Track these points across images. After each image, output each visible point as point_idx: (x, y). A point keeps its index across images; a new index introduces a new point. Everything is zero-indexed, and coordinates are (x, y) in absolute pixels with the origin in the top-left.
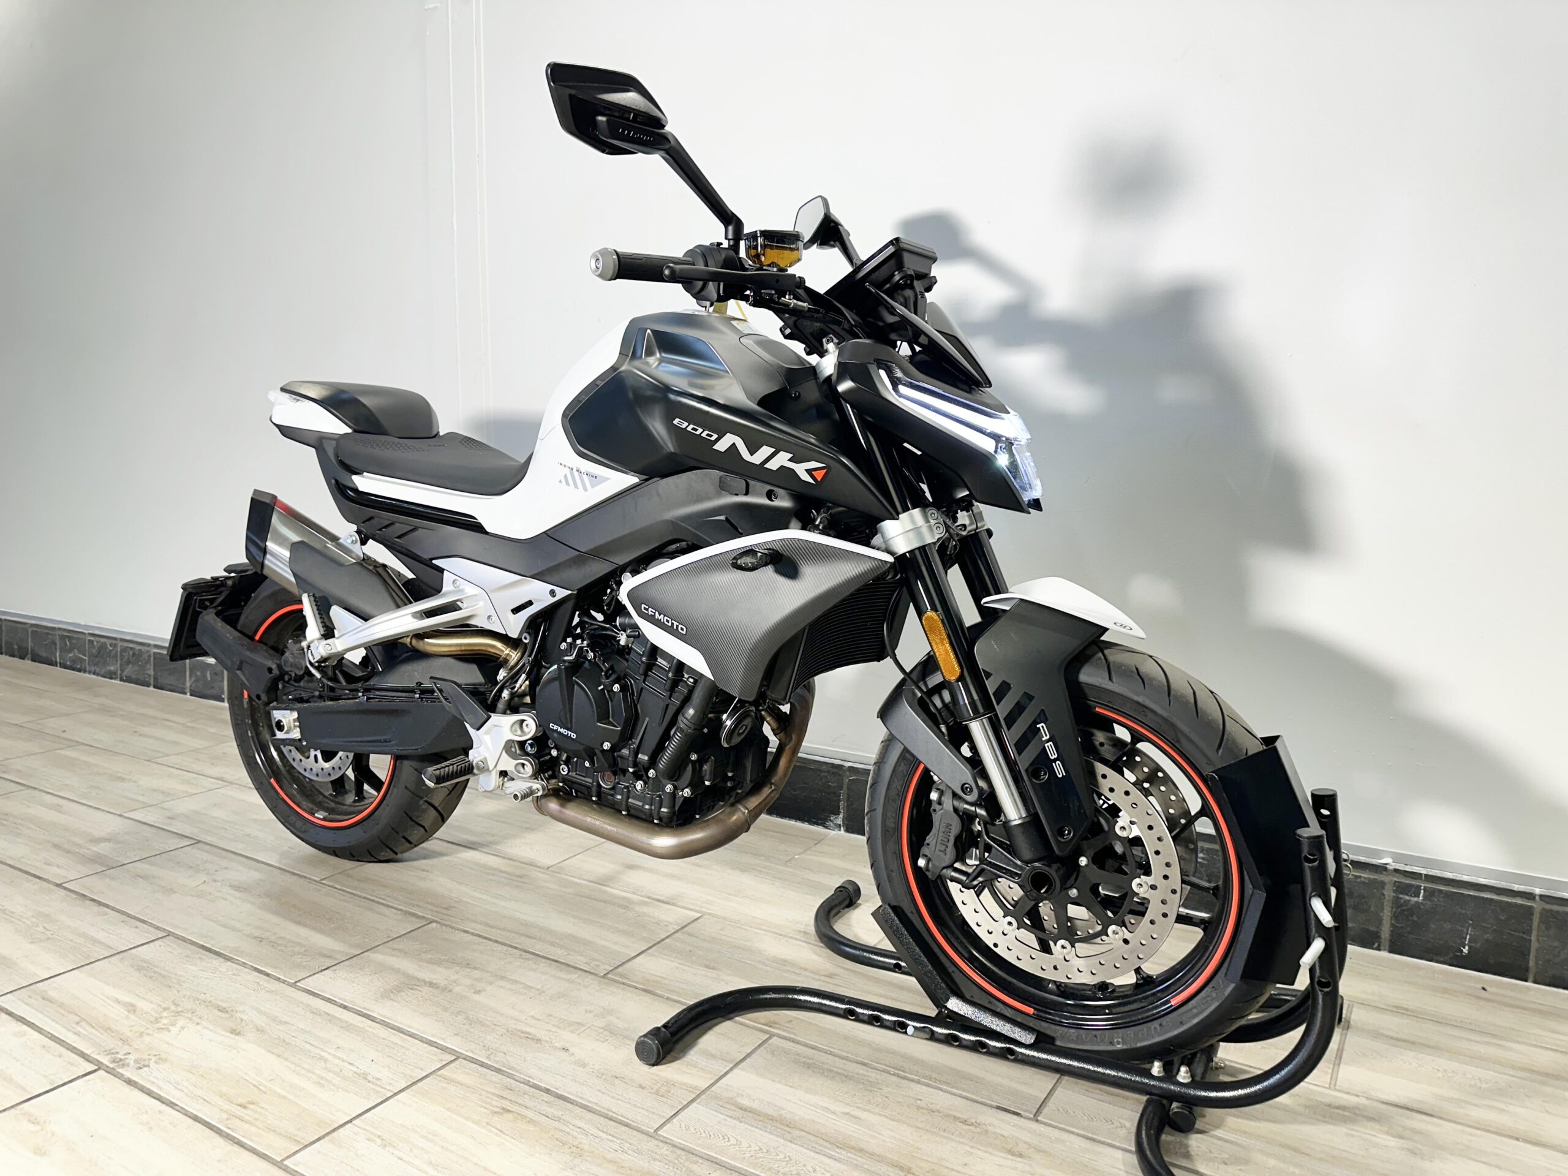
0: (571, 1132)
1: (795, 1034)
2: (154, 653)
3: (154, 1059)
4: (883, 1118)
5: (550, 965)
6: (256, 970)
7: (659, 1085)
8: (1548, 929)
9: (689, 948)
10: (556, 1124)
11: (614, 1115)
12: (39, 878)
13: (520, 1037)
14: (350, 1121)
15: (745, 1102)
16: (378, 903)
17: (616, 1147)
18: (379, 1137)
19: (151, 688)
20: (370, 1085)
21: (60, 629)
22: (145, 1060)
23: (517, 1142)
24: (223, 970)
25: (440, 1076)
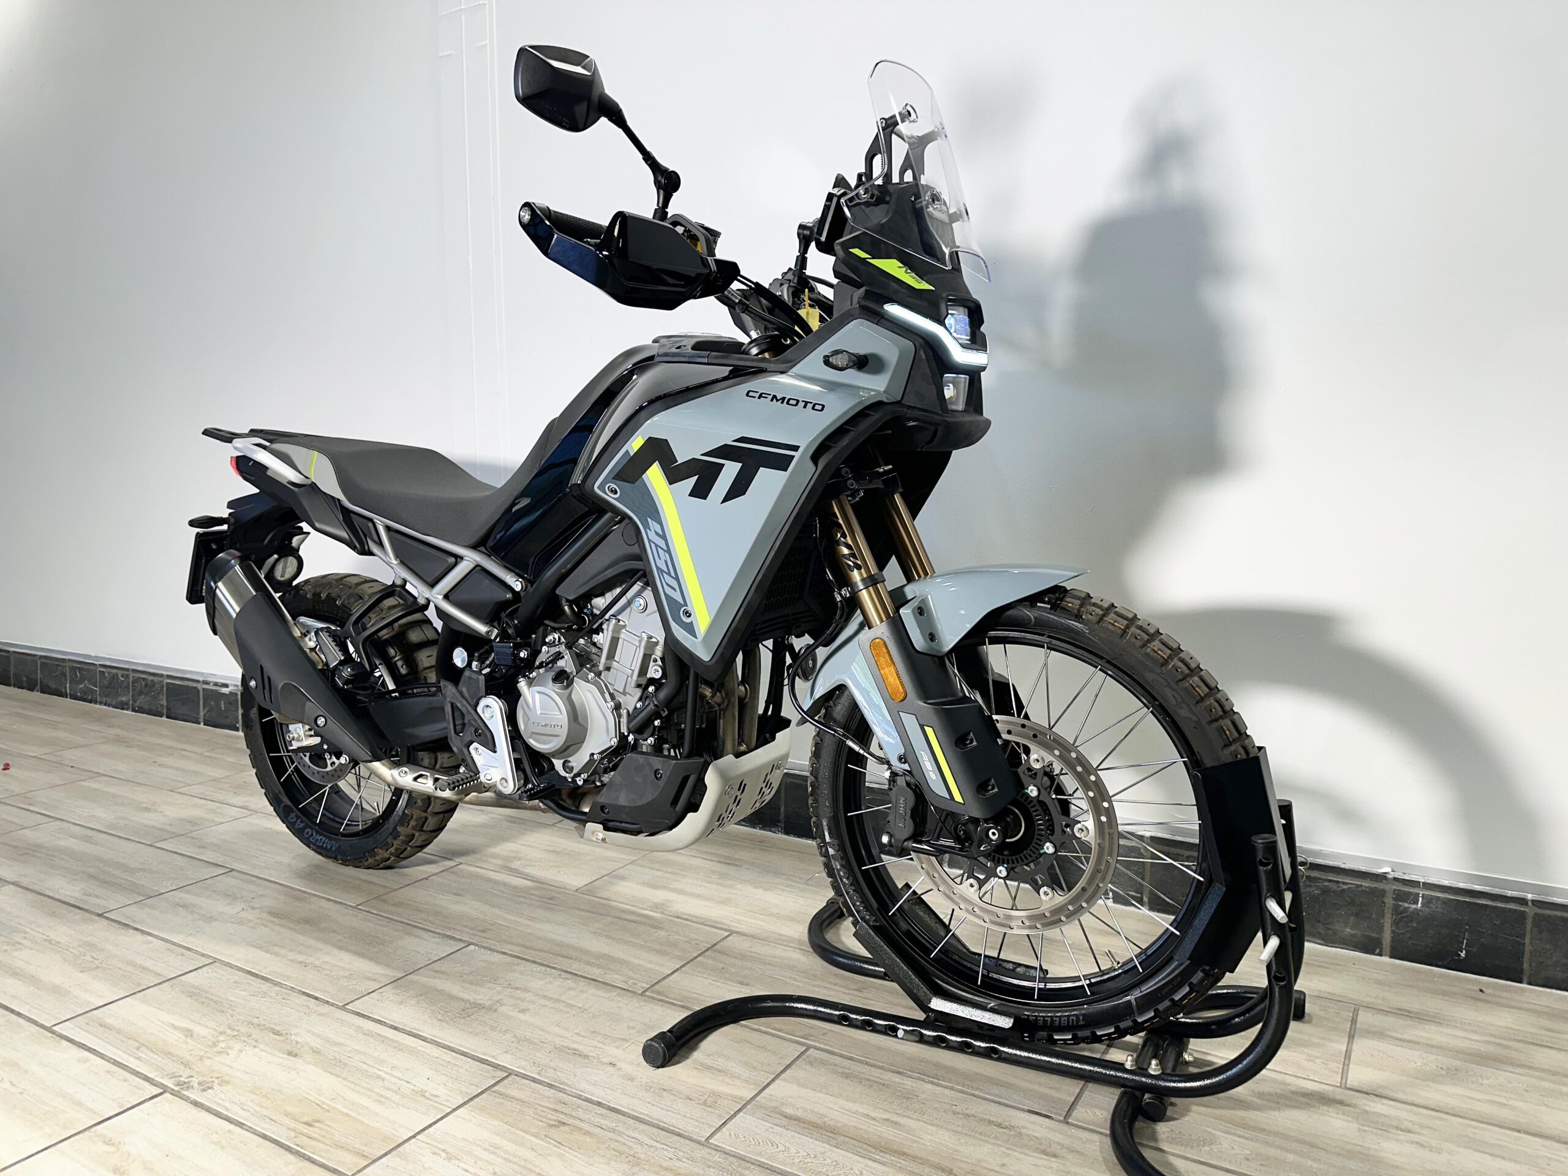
0: (627, 1142)
1: (831, 1046)
2: (167, 683)
3: (216, 1081)
4: (922, 1123)
5: (589, 983)
6: (304, 993)
7: (706, 1097)
8: (1540, 932)
9: (721, 966)
10: (611, 1135)
11: (666, 1126)
12: (80, 908)
13: (568, 1054)
14: (414, 1136)
15: (789, 1111)
16: (415, 927)
17: (671, 1155)
18: (443, 1150)
19: (164, 719)
20: (429, 1102)
21: (69, 660)
22: (208, 1083)
23: (576, 1154)
24: (273, 995)
25: (495, 1092)
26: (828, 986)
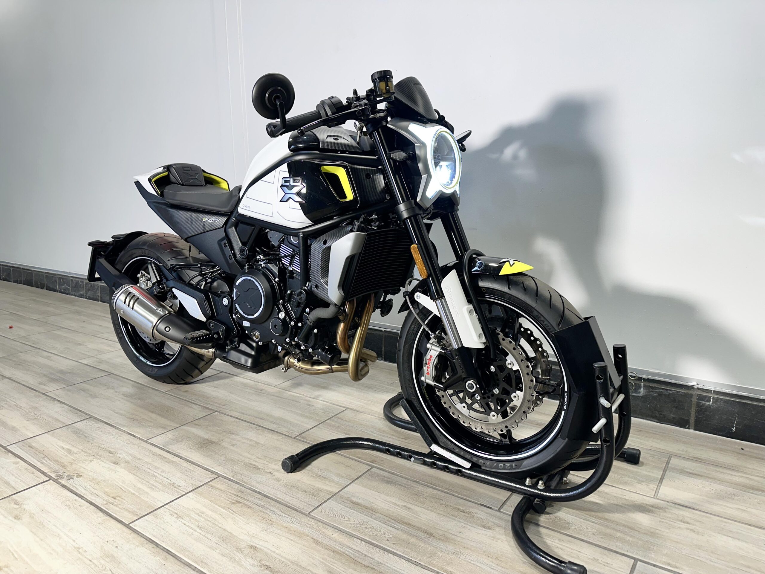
0: (268, 513)
1: (384, 467)
3: (76, 475)
4: (422, 509)
5: (270, 432)
6: (129, 434)
7: (314, 491)
9: (337, 425)
10: (261, 509)
11: (290, 505)
12: (35, 390)
13: (250, 467)
14: (163, 506)
15: (355, 499)
16: (191, 402)
17: (289, 520)
18: (176, 513)
19: (100, 302)
20: (175, 489)
22: (72, 476)
23: (241, 518)
24: (114, 434)
25: (209, 485)
26: (390, 436)
